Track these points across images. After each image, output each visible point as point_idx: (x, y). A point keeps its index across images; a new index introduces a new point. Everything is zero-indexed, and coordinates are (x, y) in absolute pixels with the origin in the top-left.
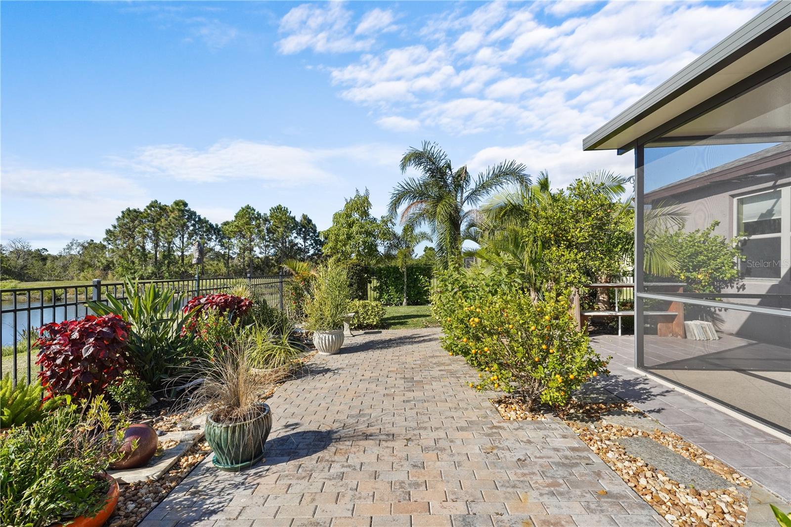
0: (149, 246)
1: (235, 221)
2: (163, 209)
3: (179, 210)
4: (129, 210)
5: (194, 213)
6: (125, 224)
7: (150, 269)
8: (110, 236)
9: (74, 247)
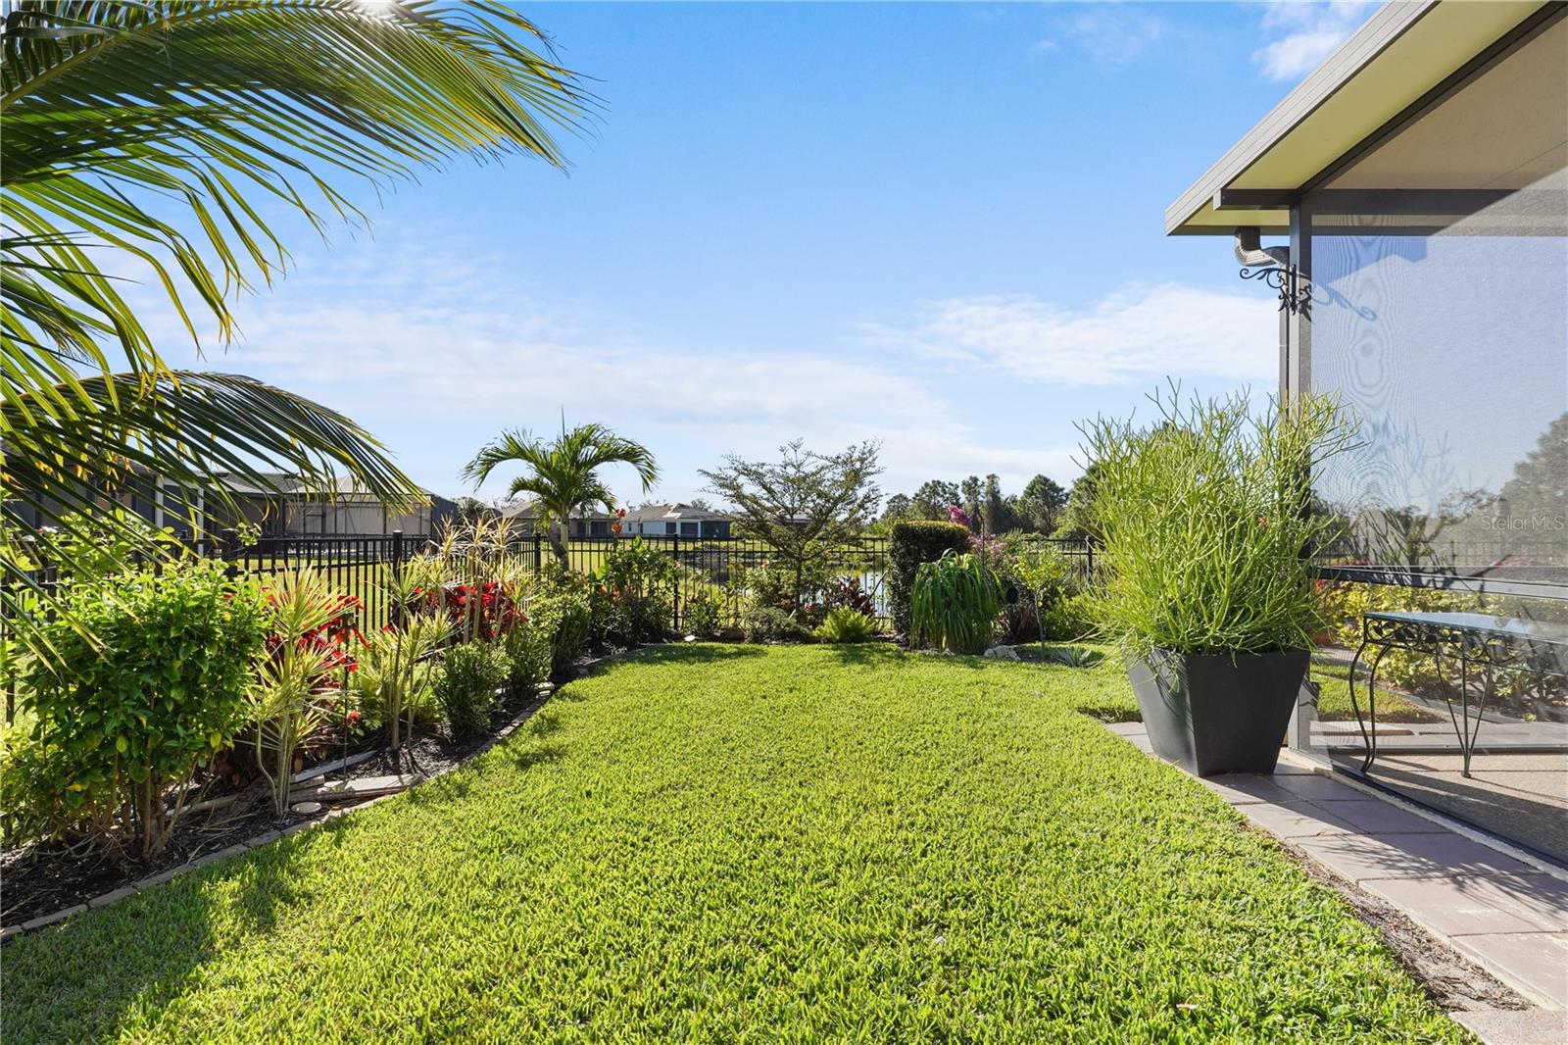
6: (1559, 449)
8: (1524, 475)
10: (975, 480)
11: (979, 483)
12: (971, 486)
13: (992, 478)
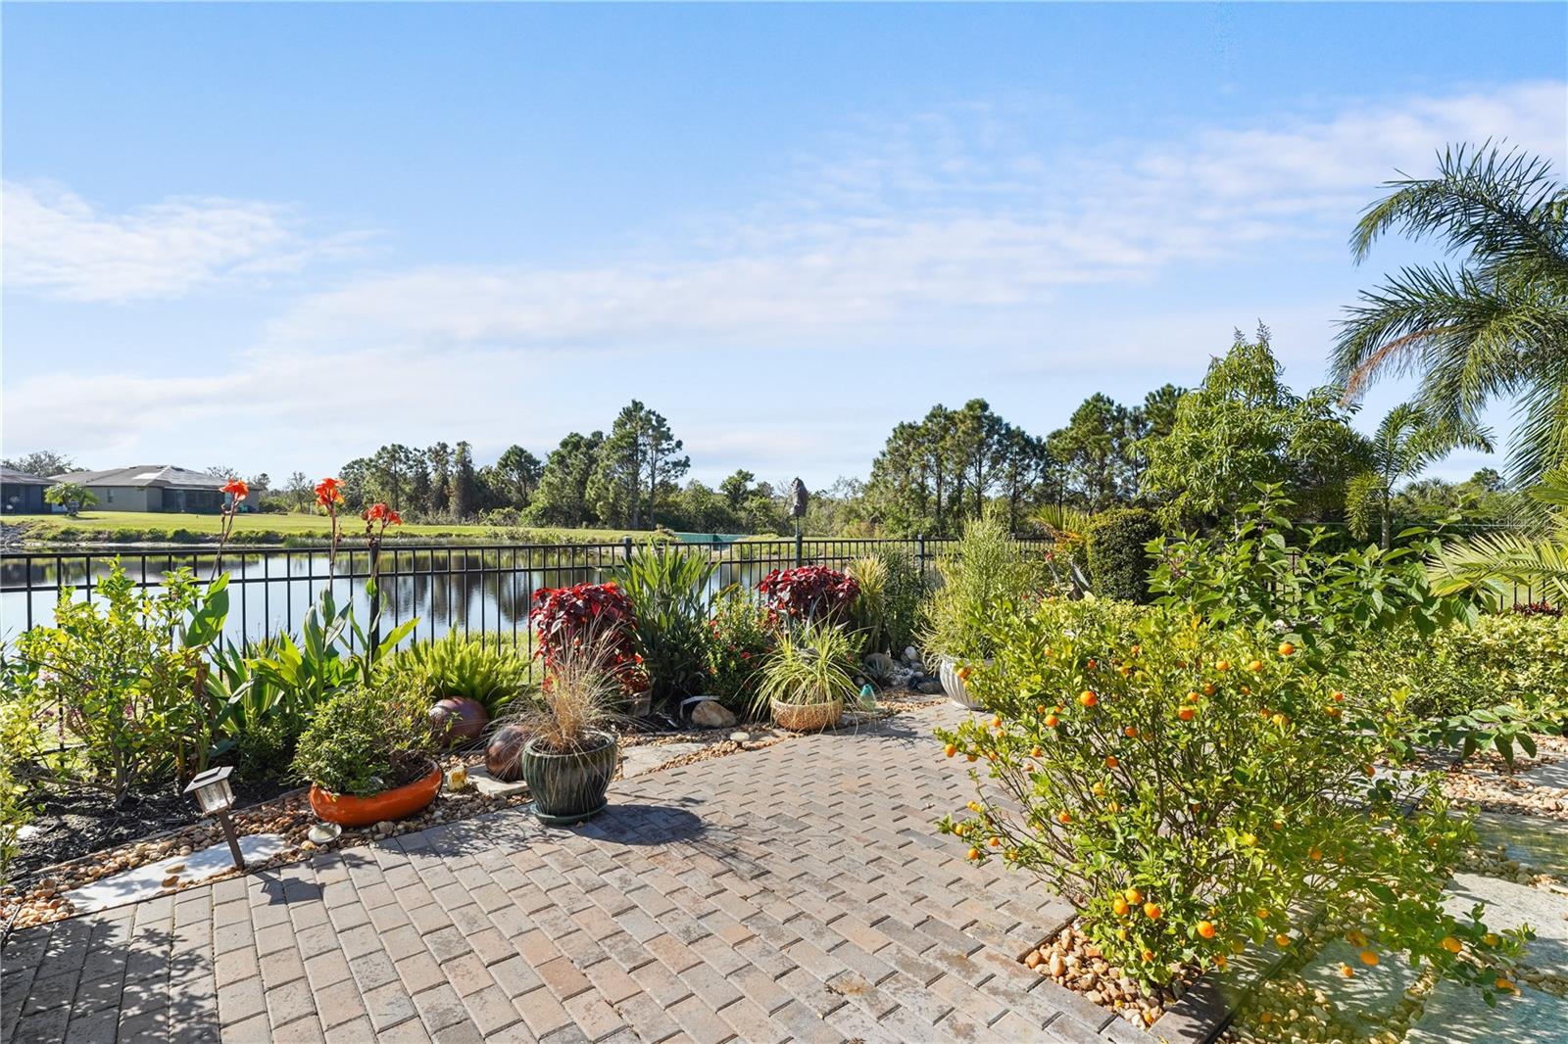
0: (931, 482)
1: (1072, 429)
2: (950, 418)
3: (974, 418)
4: (902, 426)
5: (999, 420)
6: (897, 450)
7: (928, 522)
8: (878, 468)
9: (841, 487)
10: (444, 447)
11: (449, 450)
12: (440, 453)
13: (463, 445)
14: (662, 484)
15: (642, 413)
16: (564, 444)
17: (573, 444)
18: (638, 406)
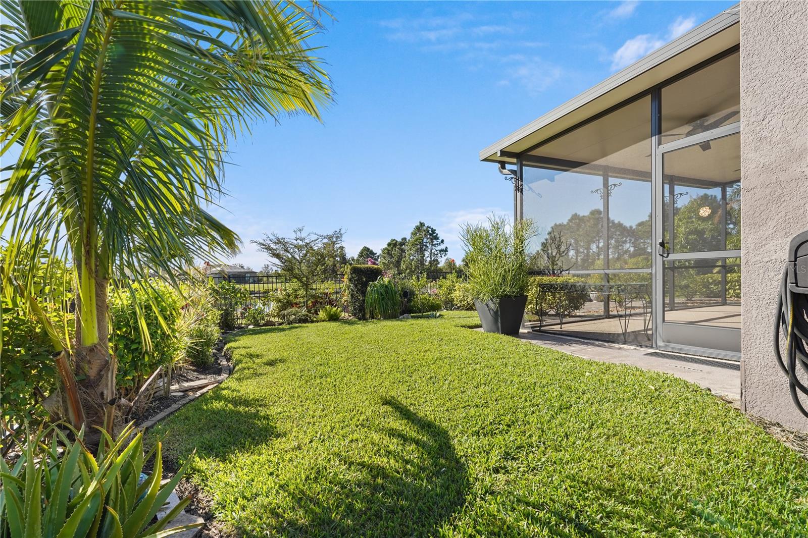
2: (581, 219)
3: (594, 218)
4: (556, 225)
14: (434, 261)
15: (425, 228)
16: (389, 245)
17: (393, 244)
18: (422, 224)
